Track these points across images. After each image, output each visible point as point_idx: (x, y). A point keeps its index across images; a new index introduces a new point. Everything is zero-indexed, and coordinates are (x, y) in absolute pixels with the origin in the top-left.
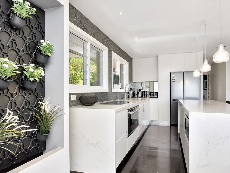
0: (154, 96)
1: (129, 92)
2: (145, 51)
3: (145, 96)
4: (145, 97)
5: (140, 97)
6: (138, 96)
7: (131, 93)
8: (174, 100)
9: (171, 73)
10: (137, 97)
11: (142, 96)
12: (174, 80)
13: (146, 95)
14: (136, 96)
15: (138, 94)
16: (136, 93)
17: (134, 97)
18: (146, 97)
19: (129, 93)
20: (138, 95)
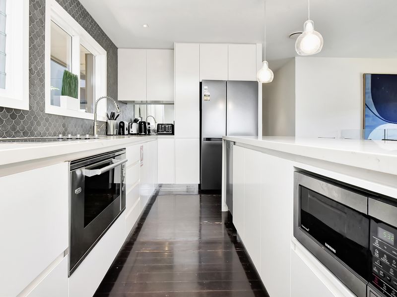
0: (165, 132)
1: (109, 121)
2: (145, 26)
3: (145, 132)
4: (146, 134)
5: (135, 134)
6: (131, 132)
7: (112, 123)
8: (208, 139)
9: (201, 83)
10: (129, 134)
11: (139, 133)
12: (209, 98)
13: (149, 131)
14: (126, 132)
15: (130, 127)
16: (126, 126)
17: (120, 134)
18: (149, 134)
19: (107, 122)
20: (131, 130)
